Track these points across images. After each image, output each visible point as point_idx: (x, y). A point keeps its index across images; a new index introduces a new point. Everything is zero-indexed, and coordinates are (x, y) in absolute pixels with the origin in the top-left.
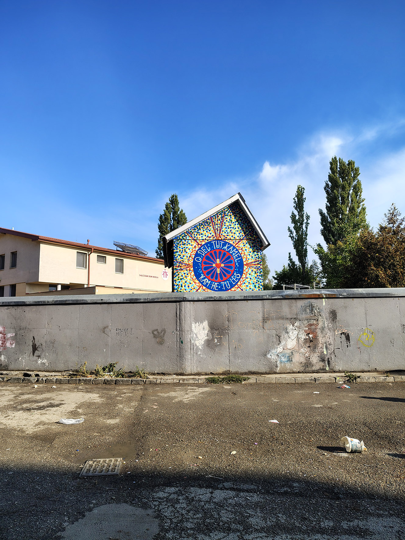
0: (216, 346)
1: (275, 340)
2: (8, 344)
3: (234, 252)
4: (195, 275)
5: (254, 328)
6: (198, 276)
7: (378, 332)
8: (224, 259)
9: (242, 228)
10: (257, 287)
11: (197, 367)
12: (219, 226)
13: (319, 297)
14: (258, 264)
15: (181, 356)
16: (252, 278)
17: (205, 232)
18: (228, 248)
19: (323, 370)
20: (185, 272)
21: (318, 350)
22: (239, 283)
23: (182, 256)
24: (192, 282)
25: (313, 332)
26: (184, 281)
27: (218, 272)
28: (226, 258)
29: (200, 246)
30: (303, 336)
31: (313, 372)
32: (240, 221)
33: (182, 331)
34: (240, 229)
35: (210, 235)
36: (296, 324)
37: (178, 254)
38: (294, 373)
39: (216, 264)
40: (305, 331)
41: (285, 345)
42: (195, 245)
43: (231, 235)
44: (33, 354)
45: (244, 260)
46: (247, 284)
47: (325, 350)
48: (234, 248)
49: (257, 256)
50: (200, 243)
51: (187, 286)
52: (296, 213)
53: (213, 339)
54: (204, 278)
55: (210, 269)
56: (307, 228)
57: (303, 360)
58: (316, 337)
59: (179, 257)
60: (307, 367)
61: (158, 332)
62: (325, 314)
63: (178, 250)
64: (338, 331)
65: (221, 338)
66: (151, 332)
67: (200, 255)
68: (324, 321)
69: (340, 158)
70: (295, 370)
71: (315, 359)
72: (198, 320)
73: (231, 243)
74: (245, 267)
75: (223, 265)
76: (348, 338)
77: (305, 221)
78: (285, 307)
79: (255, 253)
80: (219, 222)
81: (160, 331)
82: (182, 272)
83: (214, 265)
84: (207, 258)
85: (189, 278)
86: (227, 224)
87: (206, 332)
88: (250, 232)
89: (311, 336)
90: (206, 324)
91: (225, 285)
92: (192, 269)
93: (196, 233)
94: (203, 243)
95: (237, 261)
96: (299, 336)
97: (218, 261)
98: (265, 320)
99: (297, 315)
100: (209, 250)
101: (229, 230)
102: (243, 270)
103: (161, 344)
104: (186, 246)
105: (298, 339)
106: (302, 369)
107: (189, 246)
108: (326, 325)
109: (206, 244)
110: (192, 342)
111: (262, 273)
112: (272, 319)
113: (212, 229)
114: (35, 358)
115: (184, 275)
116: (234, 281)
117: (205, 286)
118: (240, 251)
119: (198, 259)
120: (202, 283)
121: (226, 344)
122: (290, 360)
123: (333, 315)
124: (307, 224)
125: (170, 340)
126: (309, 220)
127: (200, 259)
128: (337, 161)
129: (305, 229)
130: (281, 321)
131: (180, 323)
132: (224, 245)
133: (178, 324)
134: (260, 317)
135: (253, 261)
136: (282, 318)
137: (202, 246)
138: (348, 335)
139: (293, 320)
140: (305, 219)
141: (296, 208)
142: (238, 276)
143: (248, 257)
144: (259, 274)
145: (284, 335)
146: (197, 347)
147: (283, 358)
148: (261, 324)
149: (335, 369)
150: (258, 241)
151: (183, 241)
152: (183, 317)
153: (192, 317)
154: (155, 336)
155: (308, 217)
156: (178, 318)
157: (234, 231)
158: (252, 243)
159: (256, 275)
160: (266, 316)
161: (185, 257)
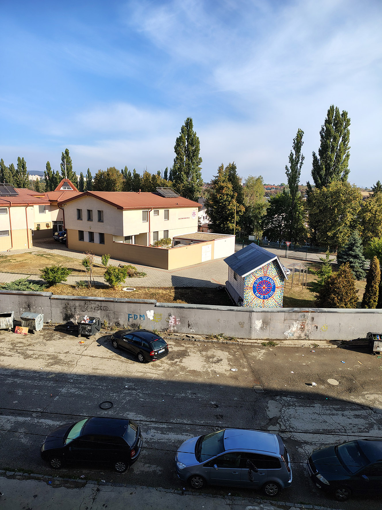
0: (264, 329)
1: (288, 328)
2: (177, 323)
3: (272, 282)
4: (253, 292)
5: (280, 323)
6: (254, 292)
7: (329, 326)
8: (266, 285)
9: (277, 271)
10: (280, 297)
11: (256, 337)
12: (266, 270)
13: (308, 312)
14: (282, 287)
15: (250, 332)
16: (278, 293)
17: (259, 272)
18: (269, 280)
19: (305, 339)
20: (249, 290)
21: (304, 332)
22: (273, 296)
23: (248, 283)
24: (252, 295)
25: (304, 325)
26: (248, 295)
27: (264, 291)
28: (268, 284)
29: (256, 279)
30: (299, 327)
31: (302, 340)
32: (276, 268)
33: (251, 323)
34: (276, 271)
35: (261, 274)
36: (297, 322)
37: (246, 282)
38: (294, 340)
39: (263, 287)
40: (300, 325)
41: (292, 329)
42: (254, 278)
43: (271, 274)
44: (188, 328)
45: (276, 285)
46: (276, 296)
47: (307, 332)
48: (272, 280)
49: (282, 284)
50: (257, 278)
51: (249, 297)
52: (294, 152)
53: (263, 327)
54: (257, 293)
55: (261, 289)
56: (300, 167)
57: (298, 335)
58: (304, 327)
59: (247, 284)
60: (299, 338)
61: (241, 323)
62: (310, 318)
63: (246, 281)
64: (314, 325)
65: (266, 326)
66: (238, 323)
67: (256, 283)
68: (309, 321)
69: (337, 107)
70: (294, 339)
71: (303, 335)
72: (258, 319)
73: (271, 277)
74: (276, 288)
75: (266, 288)
76: (317, 328)
77: (300, 161)
78: (294, 316)
79: (281, 282)
80: (266, 268)
81: (242, 323)
82: (248, 290)
83: (262, 288)
84: (260, 284)
85: (250, 293)
86: (270, 269)
87: (261, 324)
88: (280, 273)
89: (302, 326)
90: (261, 321)
91: (266, 296)
92: (252, 289)
93: (255, 273)
94: (258, 278)
95: (273, 286)
96: (298, 326)
97: (264, 286)
98: (285, 320)
99: (298, 318)
100: (260, 281)
101: (270, 272)
102: (275, 290)
103: (242, 327)
104: (250, 279)
105: (297, 327)
106: (297, 339)
107: (252, 279)
108: (309, 323)
109: (260, 278)
110: (255, 327)
111: (283, 291)
112: (288, 320)
113: (263, 271)
114: (189, 329)
115: (248, 292)
116: (270, 295)
117: (258, 297)
118: (275, 281)
119: (255, 285)
120: (256, 296)
121: (268, 328)
122: (293, 335)
123: (313, 318)
124: (302, 163)
125: (246, 326)
126: (303, 161)
127: (256, 285)
128: (334, 110)
129: (299, 167)
130: (291, 321)
131: (251, 320)
132: (268, 278)
133: (250, 320)
134: (283, 319)
135: (280, 286)
136: (292, 319)
137: (257, 279)
138: (317, 327)
139: (296, 320)
140: (300, 159)
141: (294, 148)
142: (273, 293)
143: (278, 284)
144: (282, 292)
145: (292, 326)
146: (257, 329)
147: (290, 334)
148: (283, 321)
149: (310, 339)
150: (283, 277)
151: (249, 276)
152: (252, 318)
153: (256, 318)
154: (240, 324)
155: (303, 158)
156: (250, 318)
157: (272, 272)
158: (280, 278)
159: (280, 292)
160: (285, 318)
161: (249, 284)
